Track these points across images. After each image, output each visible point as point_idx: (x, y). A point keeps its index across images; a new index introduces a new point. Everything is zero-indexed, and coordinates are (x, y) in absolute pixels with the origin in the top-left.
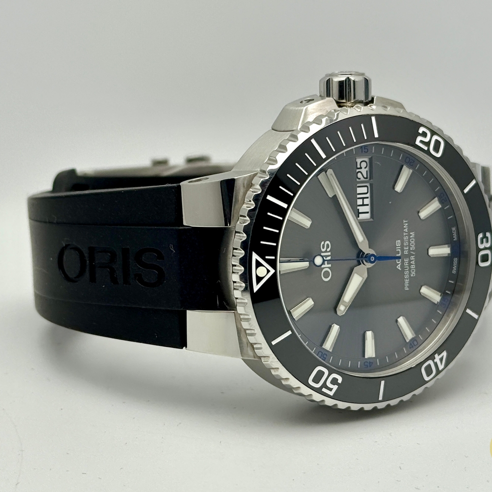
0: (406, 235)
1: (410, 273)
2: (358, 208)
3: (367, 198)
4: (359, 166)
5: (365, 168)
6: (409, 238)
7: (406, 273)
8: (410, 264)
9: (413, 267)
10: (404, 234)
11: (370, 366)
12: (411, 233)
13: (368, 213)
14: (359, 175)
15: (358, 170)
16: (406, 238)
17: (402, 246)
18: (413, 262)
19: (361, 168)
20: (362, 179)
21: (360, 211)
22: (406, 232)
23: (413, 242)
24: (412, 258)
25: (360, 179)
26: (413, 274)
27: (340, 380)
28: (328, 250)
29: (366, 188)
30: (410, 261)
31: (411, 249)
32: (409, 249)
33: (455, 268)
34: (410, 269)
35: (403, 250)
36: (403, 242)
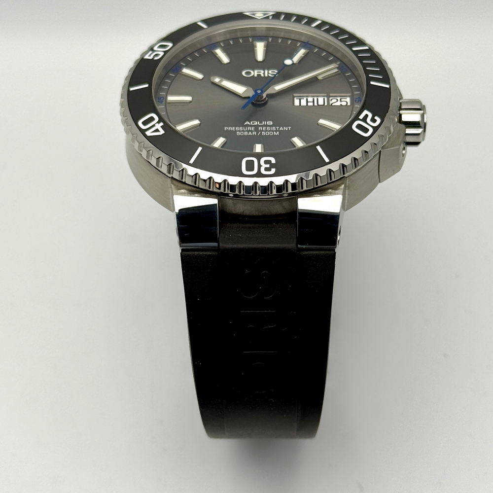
1: (239, 131)
2: (305, 98)
6: (273, 131)
7: (241, 128)
8: (248, 131)
9: (246, 133)
10: (278, 128)
12: (278, 133)
13: (300, 104)
14: (334, 101)
15: (339, 99)
16: (274, 128)
17: (267, 126)
19: (341, 101)
20: (331, 102)
21: (302, 100)
22: (279, 129)
23: (269, 133)
24: (254, 133)
25: (331, 100)
26: (239, 134)
28: (270, 75)
29: (323, 104)
30: (252, 131)
31: (263, 133)
32: (263, 131)
34: (244, 131)
35: (262, 126)
36: (270, 126)
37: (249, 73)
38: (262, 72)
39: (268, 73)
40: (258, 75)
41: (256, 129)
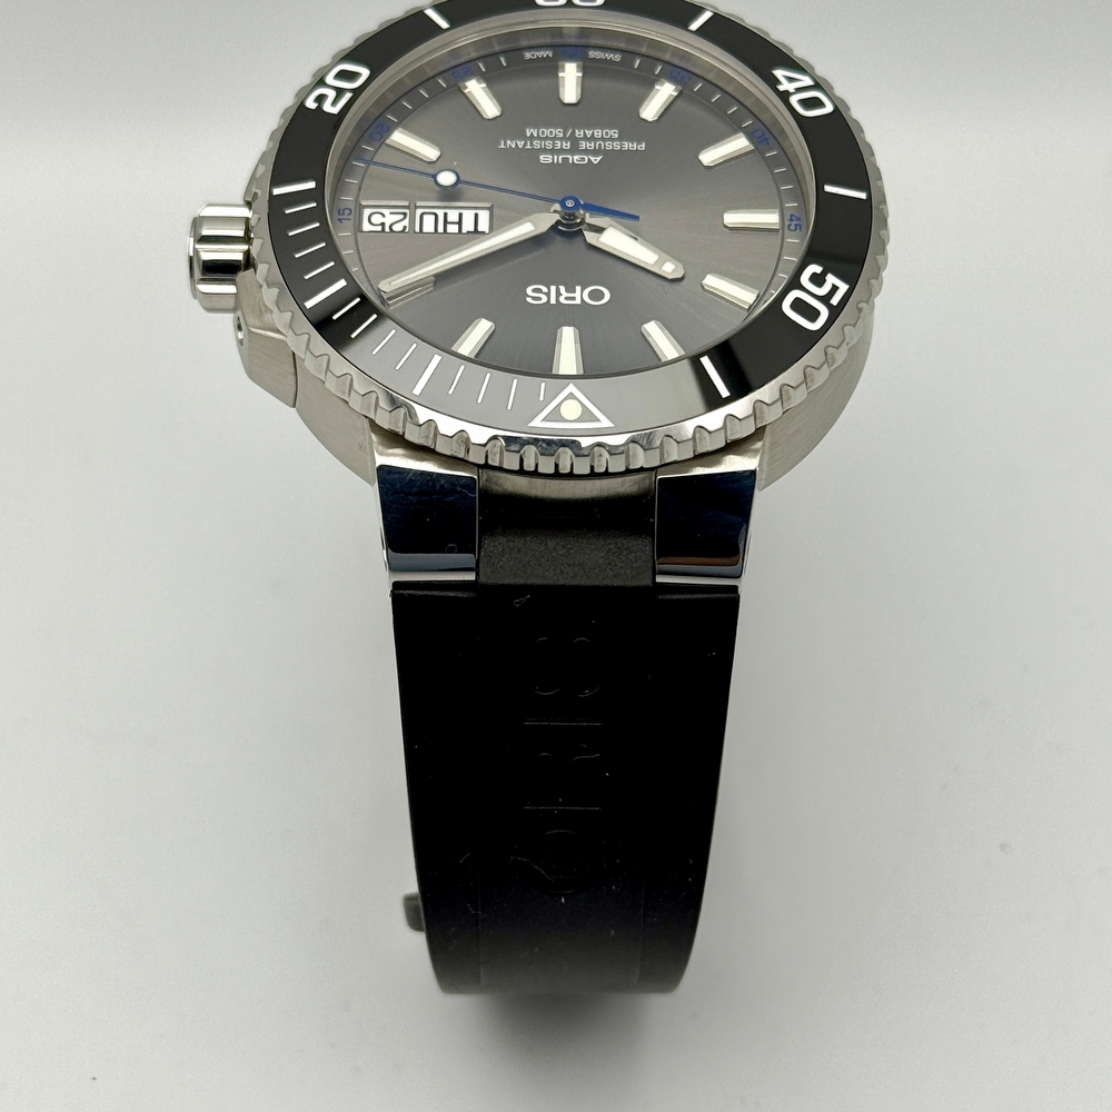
0: (532, 144)
1: (611, 139)
2: (464, 231)
3: (445, 214)
4: (380, 228)
5: (383, 215)
6: (538, 138)
7: (609, 146)
9: (598, 133)
10: (529, 147)
11: (799, 219)
12: (528, 135)
13: (476, 215)
14: (397, 228)
15: (387, 229)
16: (537, 145)
17: (553, 151)
18: (589, 133)
19: (383, 224)
20: (407, 220)
21: (472, 229)
22: (525, 144)
23: (547, 132)
24: (579, 133)
25: (405, 227)
26: (614, 133)
27: (815, 268)
28: (545, 289)
29: (425, 216)
30: (585, 138)
31: (561, 135)
32: (561, 139)
33: (609, 56)
34: (603, 139)
35: (562, 151)
36: (545, 151)
37: (593, 295)
38: (562, 300)
39: (548, 294)
40: (574, 292)
41: (575, 141)
